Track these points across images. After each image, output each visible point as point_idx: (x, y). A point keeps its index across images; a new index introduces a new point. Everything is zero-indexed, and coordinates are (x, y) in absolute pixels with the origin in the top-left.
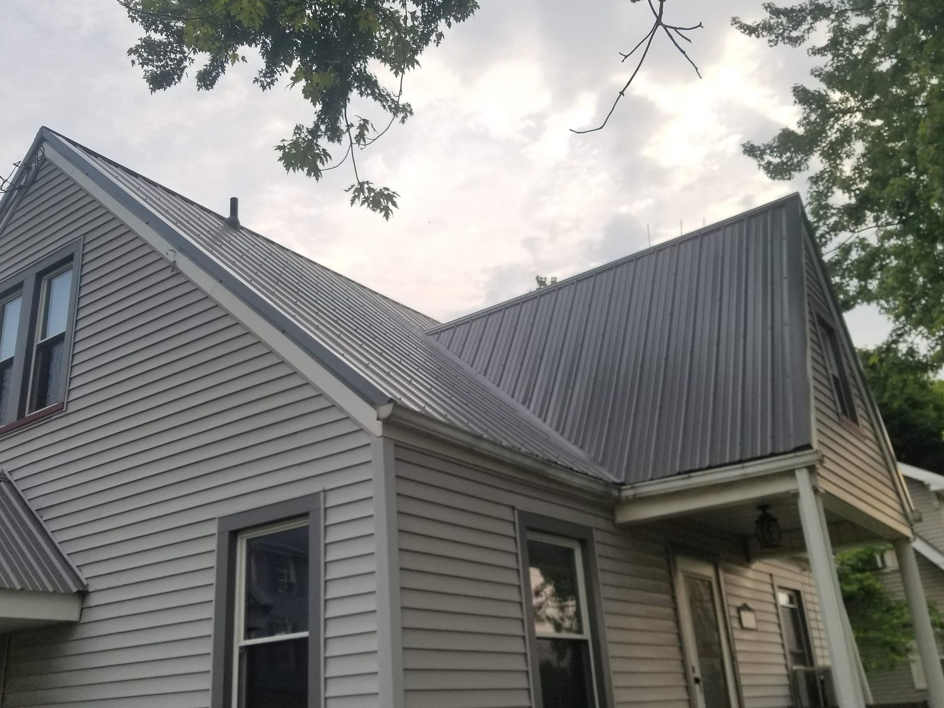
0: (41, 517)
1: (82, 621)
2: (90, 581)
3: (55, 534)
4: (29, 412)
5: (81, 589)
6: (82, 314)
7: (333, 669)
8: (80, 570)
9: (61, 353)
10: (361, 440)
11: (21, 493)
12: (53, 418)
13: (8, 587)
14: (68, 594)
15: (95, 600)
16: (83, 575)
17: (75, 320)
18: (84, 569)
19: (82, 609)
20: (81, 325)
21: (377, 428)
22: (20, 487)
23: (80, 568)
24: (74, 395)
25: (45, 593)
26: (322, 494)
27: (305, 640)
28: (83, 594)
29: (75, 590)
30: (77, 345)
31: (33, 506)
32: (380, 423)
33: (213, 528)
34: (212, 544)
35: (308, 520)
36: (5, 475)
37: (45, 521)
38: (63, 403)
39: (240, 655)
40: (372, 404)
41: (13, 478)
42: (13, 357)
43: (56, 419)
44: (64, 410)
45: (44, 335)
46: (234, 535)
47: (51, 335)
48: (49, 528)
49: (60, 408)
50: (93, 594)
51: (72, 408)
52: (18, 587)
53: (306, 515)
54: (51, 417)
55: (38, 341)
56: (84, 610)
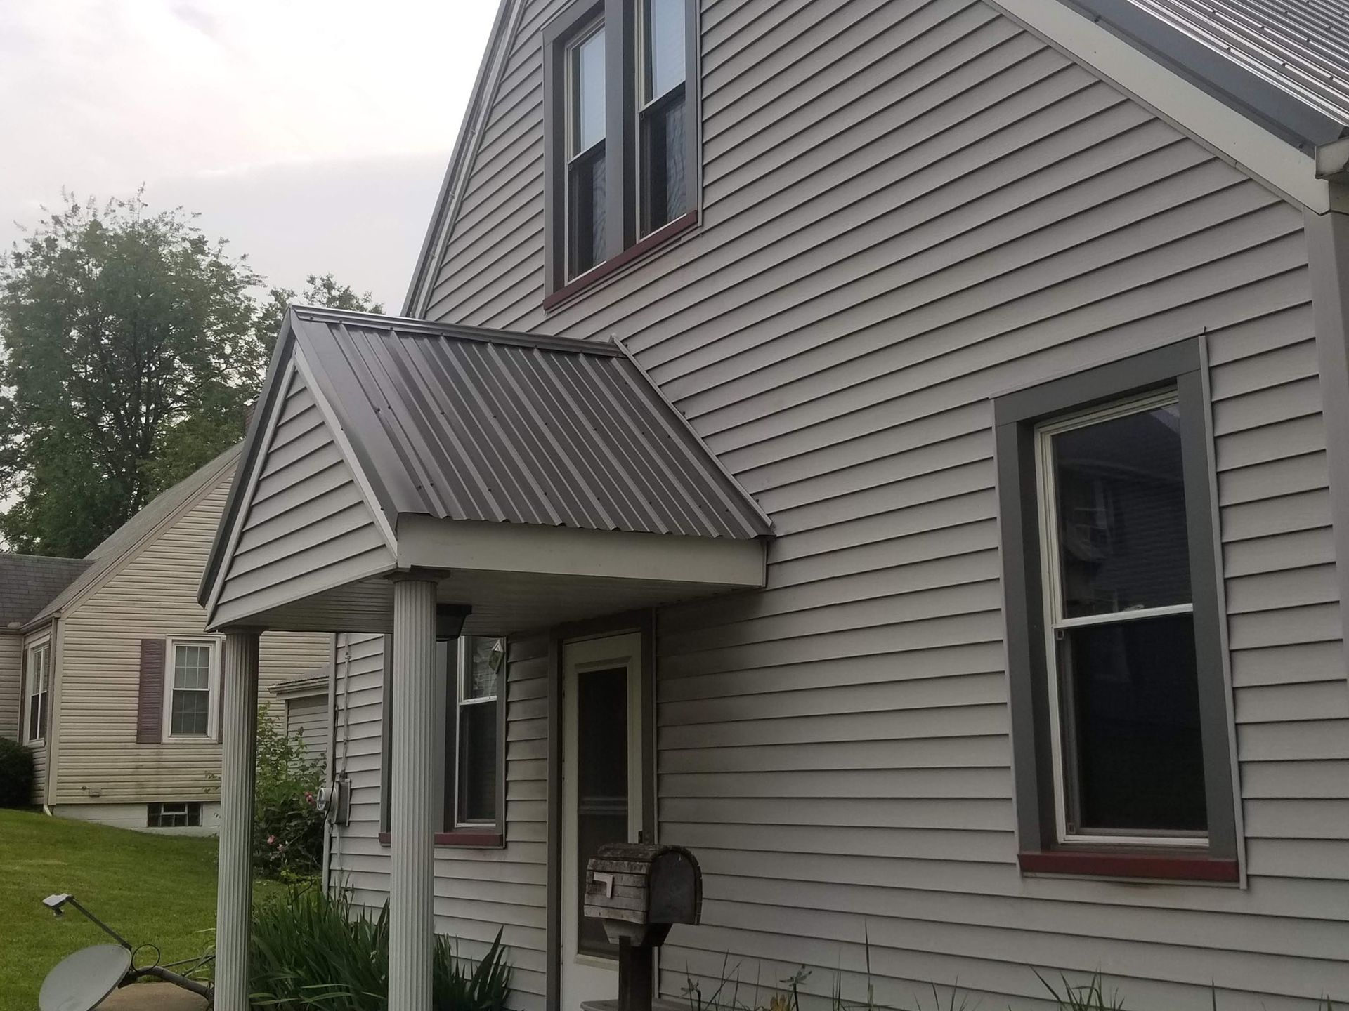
0: (683, 414)
1: (771, 586)
2: (776, 519)
3: (709, 441)
4: (642, 236)
5: (763, 533)
6: (710, 44)
7: (1249, 672)
8: (757, 501)
9: (681, 121)
10: (1281, 223)
11: (646, 375)
12: (683, 241)
13: (649, 531)
14: (742, 542)
15: (788, 550)
16: (765, 508)
17: (698, 57)
18: (764, 499)
19: (768, 566)
20: (710, 65)
21: (1317, 195)
22: (643, 365)
23: (756, 497)
24: (713, 196)
25: (705, 539)
26: (1202, 340)
27: (1187, 617)
28: (767, 541)
29: (753, 534)
30: (707, 103)
31: (669, 396)
32: (1324, 183)
33: (986, 418)
34: (987, 448)
35: (1175, 393)
36: (617, 347)
37: (689, 420)
38: (697, 212)
39: (1059, 645)
40: (1304, 145)
41: (630, 351)
42: (604, 140)
43: (688, 241)
44: (699, 224)
45: (649, 95)
46: (1027, 428)
47: (661, 91)
48: (700, 431)
49: (692, 222)
50: (781, 540)
51: (712, 219)
52: (664, 530)
53: (1170, 383)
54: (680, 239)
55: (641, 105)
56: (771, 568)
